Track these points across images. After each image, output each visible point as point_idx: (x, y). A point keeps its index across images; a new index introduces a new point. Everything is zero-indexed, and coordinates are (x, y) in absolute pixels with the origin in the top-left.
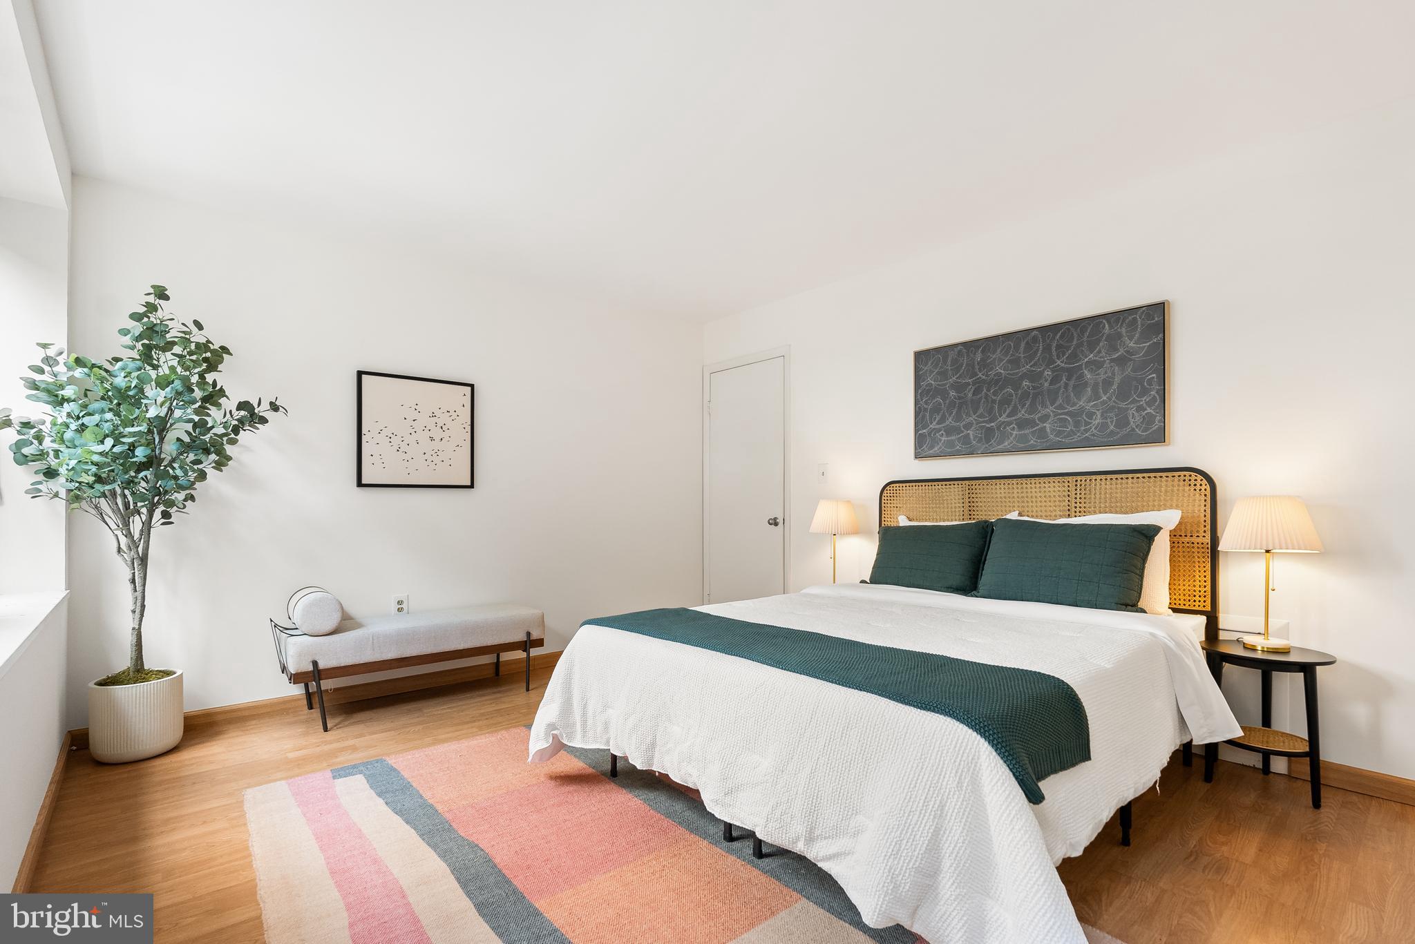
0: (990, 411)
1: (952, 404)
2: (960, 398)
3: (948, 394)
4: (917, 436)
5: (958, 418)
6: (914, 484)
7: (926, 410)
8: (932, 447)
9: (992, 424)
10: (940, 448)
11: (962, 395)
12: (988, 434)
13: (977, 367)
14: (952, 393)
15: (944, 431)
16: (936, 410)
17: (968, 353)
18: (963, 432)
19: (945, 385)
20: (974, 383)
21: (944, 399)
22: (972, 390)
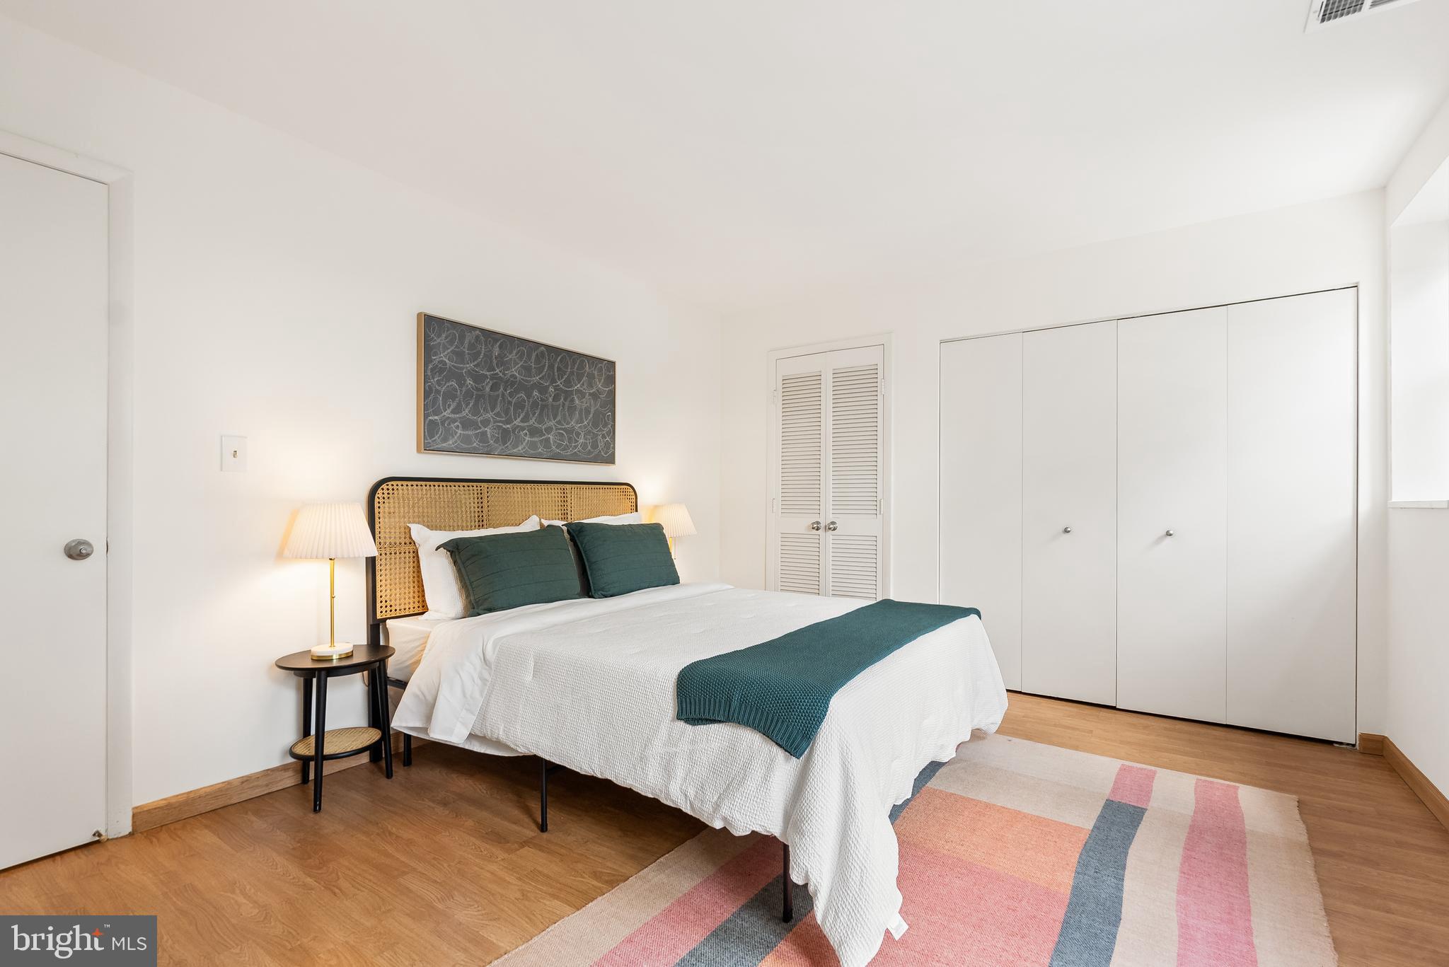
0: (507, 412)
1: (468, 394)
2: (478, 389)
3: (465, 381)
4: (427, 422)
5: (475, 411)
6: (423, 483)
7: (438, 392)
8: (445, 440)
9: (508, 426)
10: (456, 442)
11: (480, 386)
12: (505, 436)
13: (495, 362)
14: (469, 381)
15: (460, 423)
16: (450, 395)
17: (486, 341)
18: (480, 428)
19: (463, 369)
20: (492, 377)
21: (461, 385)
22: (490, 384)
